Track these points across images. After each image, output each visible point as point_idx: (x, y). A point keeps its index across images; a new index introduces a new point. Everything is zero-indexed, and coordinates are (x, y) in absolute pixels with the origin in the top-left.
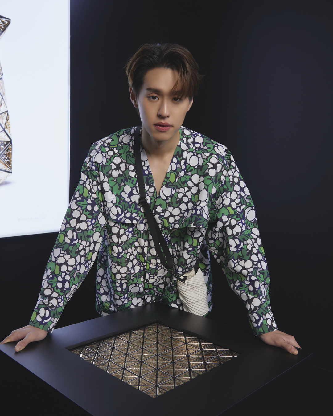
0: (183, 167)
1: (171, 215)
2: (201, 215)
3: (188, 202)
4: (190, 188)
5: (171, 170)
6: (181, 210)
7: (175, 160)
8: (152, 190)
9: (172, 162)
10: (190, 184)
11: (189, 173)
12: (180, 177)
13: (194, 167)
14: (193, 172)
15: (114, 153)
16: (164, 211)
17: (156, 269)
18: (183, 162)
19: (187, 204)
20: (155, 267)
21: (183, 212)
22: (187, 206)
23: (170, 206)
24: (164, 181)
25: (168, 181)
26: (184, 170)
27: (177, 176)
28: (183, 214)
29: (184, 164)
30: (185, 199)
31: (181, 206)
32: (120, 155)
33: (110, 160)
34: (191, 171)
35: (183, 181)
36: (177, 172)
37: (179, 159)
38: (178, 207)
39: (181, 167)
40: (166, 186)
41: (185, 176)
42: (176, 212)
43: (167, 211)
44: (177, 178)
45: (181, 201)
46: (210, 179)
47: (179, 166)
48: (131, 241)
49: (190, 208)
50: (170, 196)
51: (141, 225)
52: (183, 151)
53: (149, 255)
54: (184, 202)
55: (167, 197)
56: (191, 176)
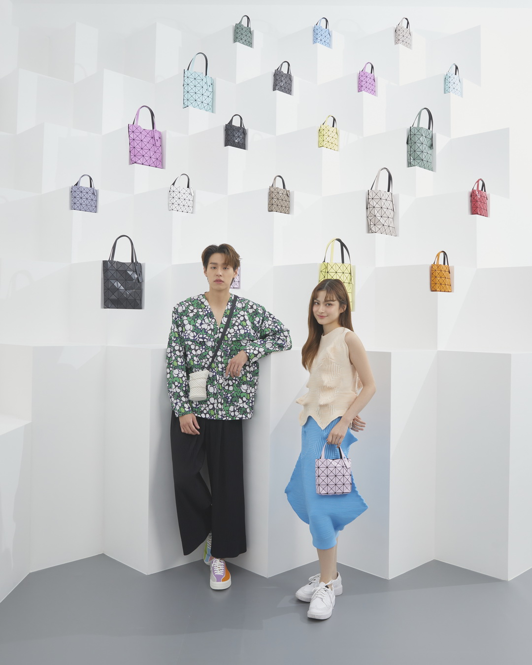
2: (250, 333)
4: (239, 318)
6: (234, 329)
8: (213, 321)
15: (189, 304)
17: (222, 371)
19: (238, 326)
20: (221, 370)
30: (237, 324)
31: (234, 328)
32: (193, 305)
33: (187, 308)
34: (239, 310)
48: (204, 354)
51: (210, 342)
53: (217, 361)
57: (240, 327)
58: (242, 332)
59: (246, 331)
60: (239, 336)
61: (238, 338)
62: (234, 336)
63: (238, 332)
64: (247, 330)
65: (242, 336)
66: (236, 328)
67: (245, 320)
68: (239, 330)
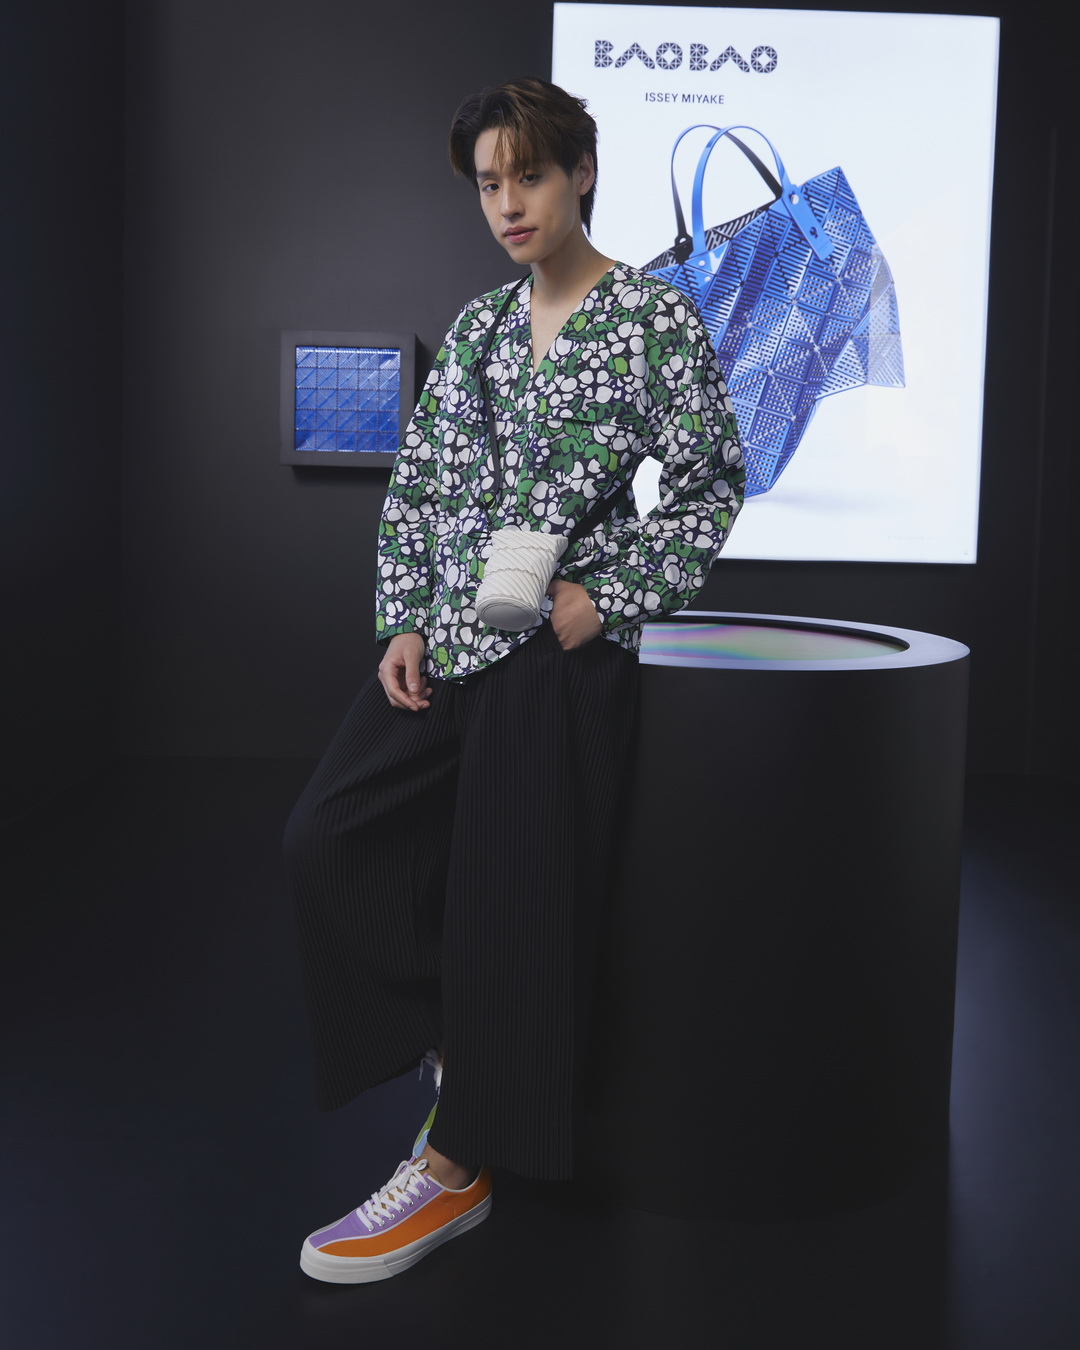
0: (608, 308)
1: (558, 391)
3: (600, 369)
4: (609, 345)
5: (583, 309)
6: (579, 382)
7: (595, 295)
9: (588, 296)
10: (612, 337)
11: (616, 320)
12: (595, 322)
13: (628, 309)
14: (624, 318)
16: (547, 383)
18: (609, 299)
19: (595, 372)
21: (582, 386)
22: (595, 376)
23: (560, 374)
24: (563, 328)
25: (571, 329)
26: (607, 313)
27: (589, 321)
28: (584, 390)
29: (611, 304)
30: (595, 363)
31: (581, 376)
35: (599, 329)
36: (592, 313)
37: (603, 294)
38: (576, 377)
39: (604, 308)
40: (564, 338)
41: (606, 323)
42: (569, 385)
43: (552, 383)
44: (590, 325)
45: (584, 366)
46: (653, 336)
47: (599, 304)
49: (599, 381)
50: (566, 356)
52: (614, 282)
54: (590, 369)
55: (560, 357)
56: (618, 325)
57: (603, 376)
58: (604, 395)
59: (618, 395)
60: (585, 408)
61: (580, 415)
62: (570, 402)
63: (589, 392)
64: (624, 393)
65: (596, 410)
66: (586, 377)
67: (627, 354)
68: (595, 386)
